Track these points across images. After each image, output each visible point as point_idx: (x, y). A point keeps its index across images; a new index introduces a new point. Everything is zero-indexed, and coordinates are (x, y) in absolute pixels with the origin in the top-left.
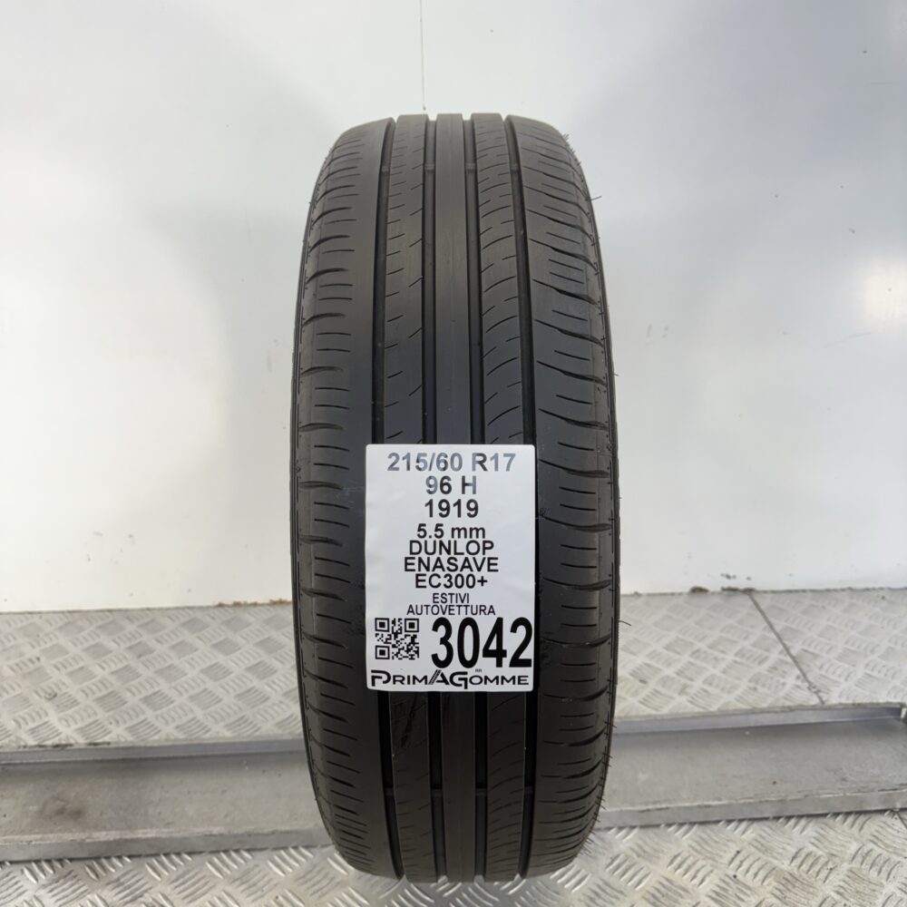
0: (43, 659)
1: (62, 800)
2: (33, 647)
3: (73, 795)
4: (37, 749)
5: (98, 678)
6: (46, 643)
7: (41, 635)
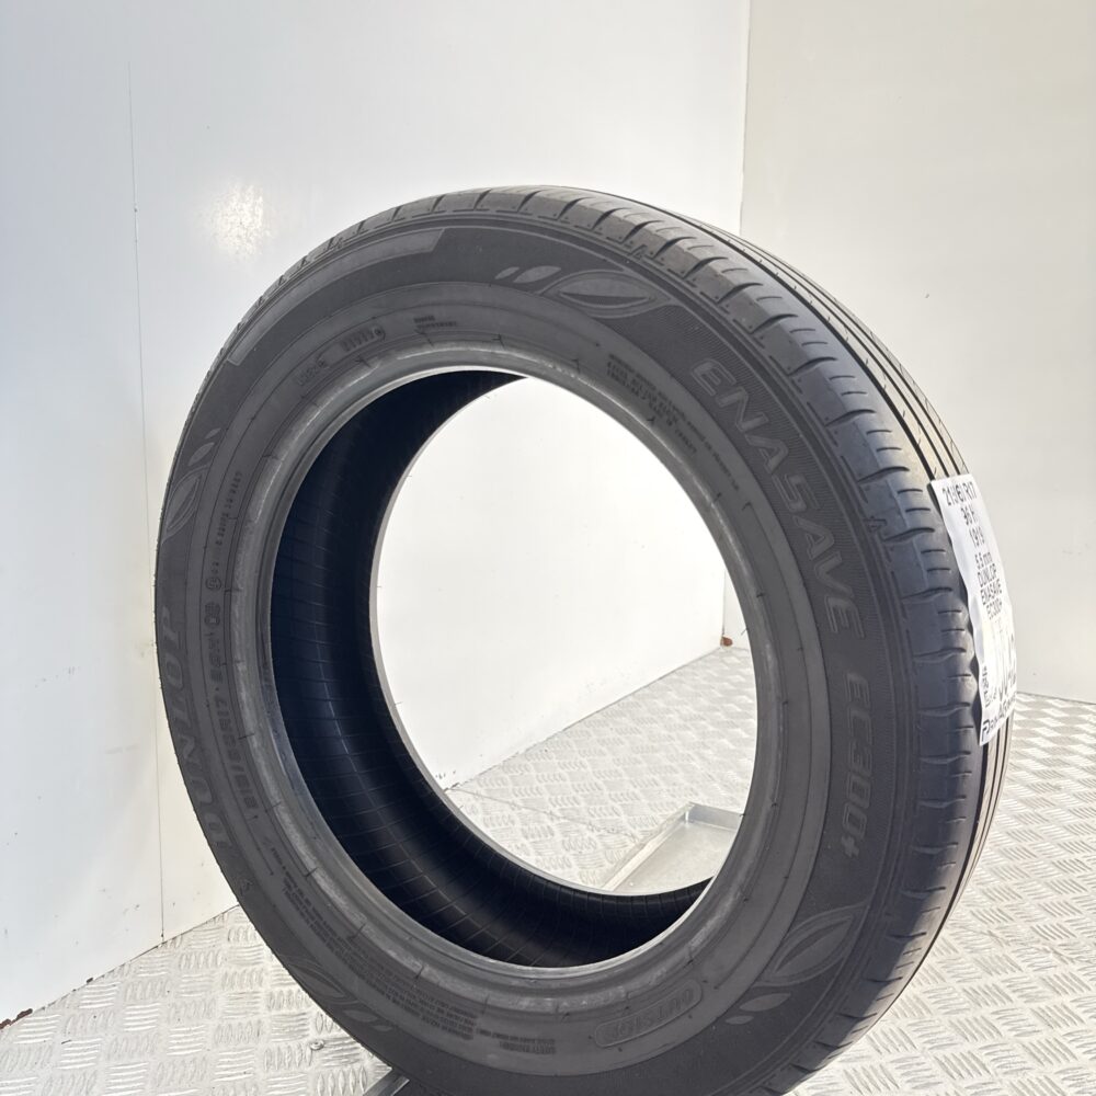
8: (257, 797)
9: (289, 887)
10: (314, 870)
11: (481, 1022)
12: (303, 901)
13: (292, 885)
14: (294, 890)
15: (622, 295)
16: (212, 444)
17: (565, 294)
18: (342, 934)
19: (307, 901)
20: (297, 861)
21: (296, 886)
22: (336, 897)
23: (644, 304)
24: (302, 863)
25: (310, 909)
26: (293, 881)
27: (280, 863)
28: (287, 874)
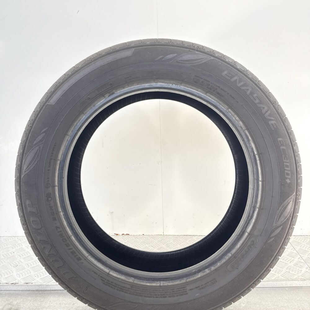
0: (15, 253)
1: (11, 305)
2: (13, 248)
3: (16, 303)
4: (5, 284)
5: (34, 260)
6: (17, 247)
7: (16, 244)
8: (80, 256)
9: (103, 281)
10: (109, 272)
11: (188, 288)
12: (110, 283)
13: (104, 280)
14: (106, 281)
15: (198, 58)
16: (45, 134)
17: (180, 61)
18: (129, 287)
19: (112, 282)
20: (102, 271)
21: (105, 280)
22: (120, 277)
23: (205, 60)
24: (104, 271)
25: (114, 284)
26: (104, 278)
27: (97, 274)
28: (101, 277)
